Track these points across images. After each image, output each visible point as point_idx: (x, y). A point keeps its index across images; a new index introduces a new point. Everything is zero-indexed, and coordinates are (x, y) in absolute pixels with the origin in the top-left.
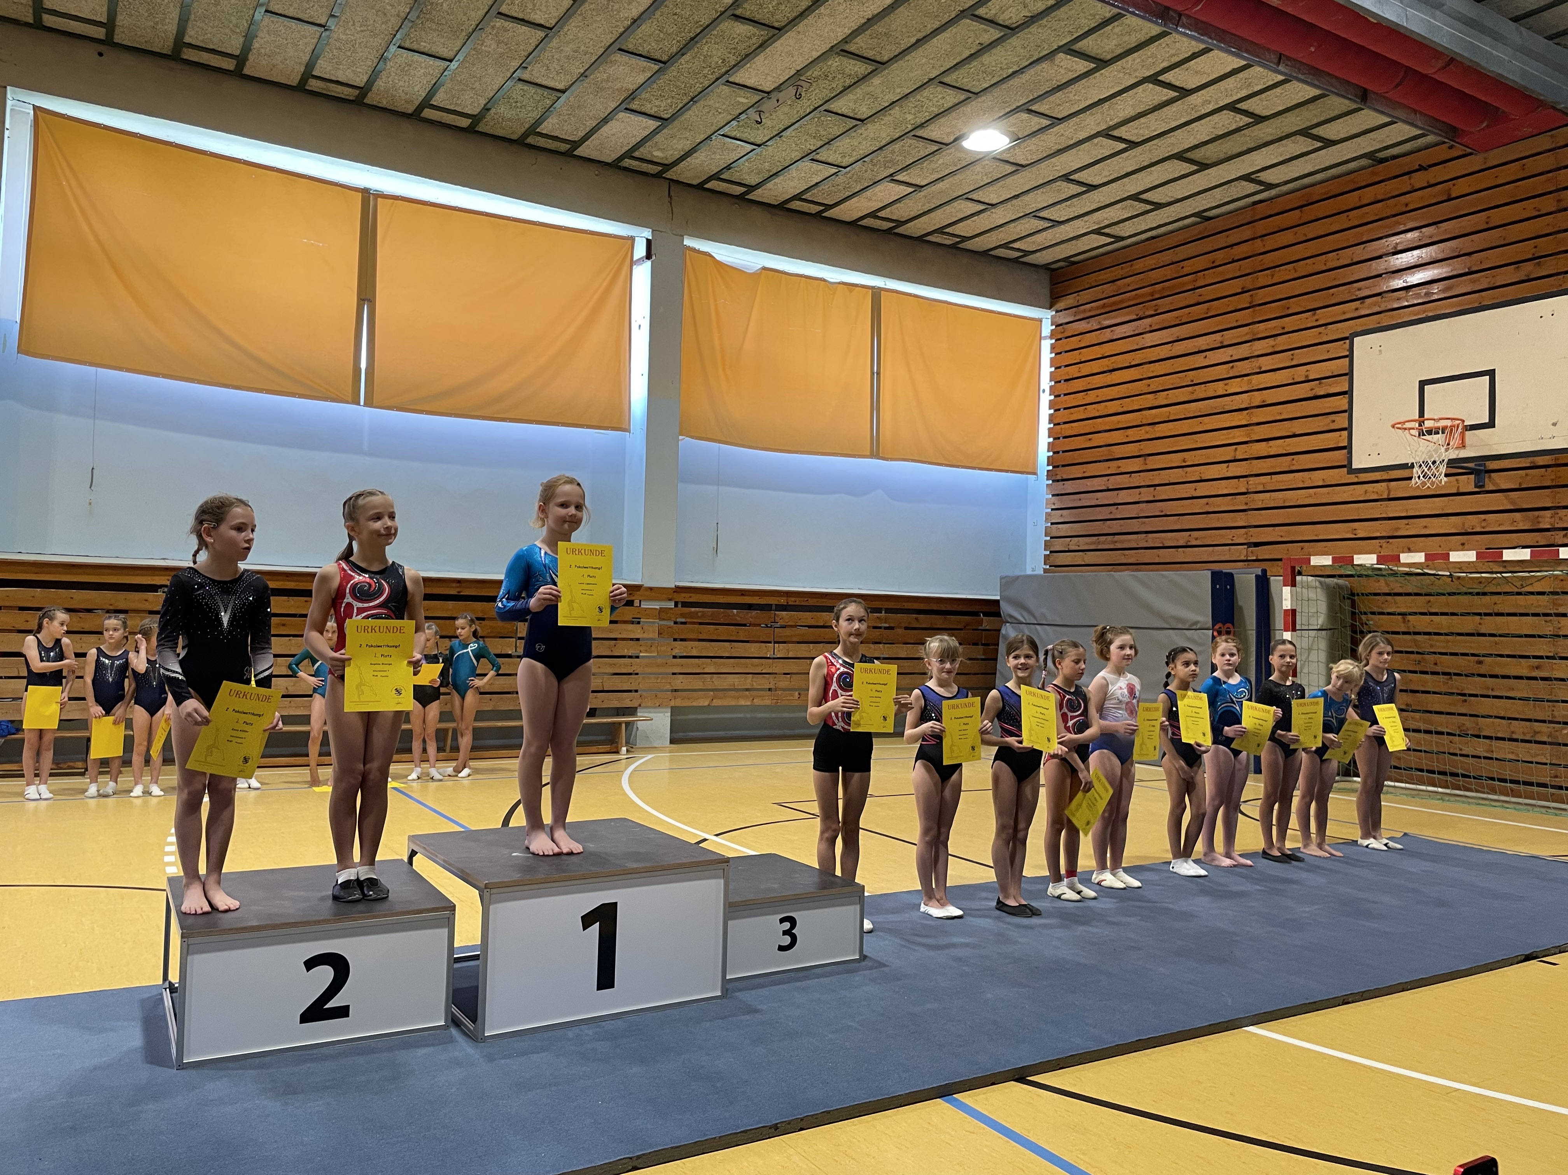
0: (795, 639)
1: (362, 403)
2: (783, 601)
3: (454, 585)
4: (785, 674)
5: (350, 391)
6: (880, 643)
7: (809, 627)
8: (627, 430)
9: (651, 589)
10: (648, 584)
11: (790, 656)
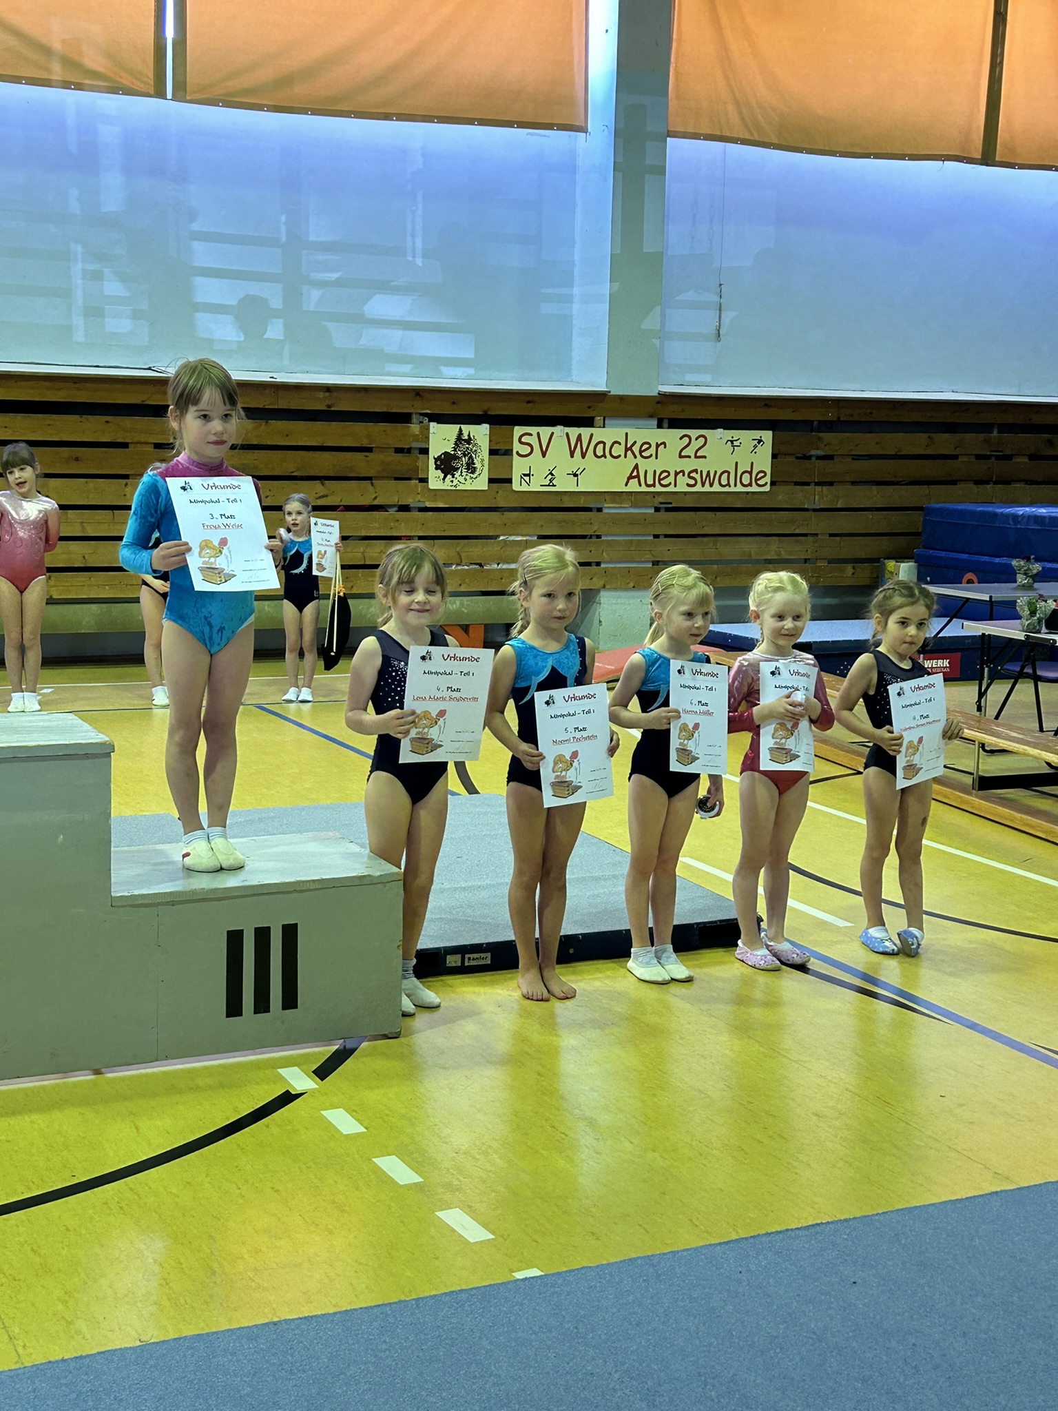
0: (848, 478)
1: (169, 96)
2: (831, 416)
3: (321, 395)
4: (831, 535)
5: (152, 78)
6: (987, 482)
7: (871, 457)
8: (583, 129)
9: (621, 398)
10: (615, 391)
11: (839, 506)
